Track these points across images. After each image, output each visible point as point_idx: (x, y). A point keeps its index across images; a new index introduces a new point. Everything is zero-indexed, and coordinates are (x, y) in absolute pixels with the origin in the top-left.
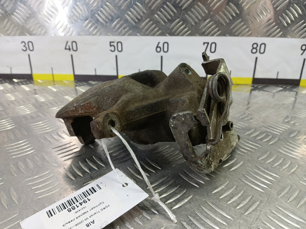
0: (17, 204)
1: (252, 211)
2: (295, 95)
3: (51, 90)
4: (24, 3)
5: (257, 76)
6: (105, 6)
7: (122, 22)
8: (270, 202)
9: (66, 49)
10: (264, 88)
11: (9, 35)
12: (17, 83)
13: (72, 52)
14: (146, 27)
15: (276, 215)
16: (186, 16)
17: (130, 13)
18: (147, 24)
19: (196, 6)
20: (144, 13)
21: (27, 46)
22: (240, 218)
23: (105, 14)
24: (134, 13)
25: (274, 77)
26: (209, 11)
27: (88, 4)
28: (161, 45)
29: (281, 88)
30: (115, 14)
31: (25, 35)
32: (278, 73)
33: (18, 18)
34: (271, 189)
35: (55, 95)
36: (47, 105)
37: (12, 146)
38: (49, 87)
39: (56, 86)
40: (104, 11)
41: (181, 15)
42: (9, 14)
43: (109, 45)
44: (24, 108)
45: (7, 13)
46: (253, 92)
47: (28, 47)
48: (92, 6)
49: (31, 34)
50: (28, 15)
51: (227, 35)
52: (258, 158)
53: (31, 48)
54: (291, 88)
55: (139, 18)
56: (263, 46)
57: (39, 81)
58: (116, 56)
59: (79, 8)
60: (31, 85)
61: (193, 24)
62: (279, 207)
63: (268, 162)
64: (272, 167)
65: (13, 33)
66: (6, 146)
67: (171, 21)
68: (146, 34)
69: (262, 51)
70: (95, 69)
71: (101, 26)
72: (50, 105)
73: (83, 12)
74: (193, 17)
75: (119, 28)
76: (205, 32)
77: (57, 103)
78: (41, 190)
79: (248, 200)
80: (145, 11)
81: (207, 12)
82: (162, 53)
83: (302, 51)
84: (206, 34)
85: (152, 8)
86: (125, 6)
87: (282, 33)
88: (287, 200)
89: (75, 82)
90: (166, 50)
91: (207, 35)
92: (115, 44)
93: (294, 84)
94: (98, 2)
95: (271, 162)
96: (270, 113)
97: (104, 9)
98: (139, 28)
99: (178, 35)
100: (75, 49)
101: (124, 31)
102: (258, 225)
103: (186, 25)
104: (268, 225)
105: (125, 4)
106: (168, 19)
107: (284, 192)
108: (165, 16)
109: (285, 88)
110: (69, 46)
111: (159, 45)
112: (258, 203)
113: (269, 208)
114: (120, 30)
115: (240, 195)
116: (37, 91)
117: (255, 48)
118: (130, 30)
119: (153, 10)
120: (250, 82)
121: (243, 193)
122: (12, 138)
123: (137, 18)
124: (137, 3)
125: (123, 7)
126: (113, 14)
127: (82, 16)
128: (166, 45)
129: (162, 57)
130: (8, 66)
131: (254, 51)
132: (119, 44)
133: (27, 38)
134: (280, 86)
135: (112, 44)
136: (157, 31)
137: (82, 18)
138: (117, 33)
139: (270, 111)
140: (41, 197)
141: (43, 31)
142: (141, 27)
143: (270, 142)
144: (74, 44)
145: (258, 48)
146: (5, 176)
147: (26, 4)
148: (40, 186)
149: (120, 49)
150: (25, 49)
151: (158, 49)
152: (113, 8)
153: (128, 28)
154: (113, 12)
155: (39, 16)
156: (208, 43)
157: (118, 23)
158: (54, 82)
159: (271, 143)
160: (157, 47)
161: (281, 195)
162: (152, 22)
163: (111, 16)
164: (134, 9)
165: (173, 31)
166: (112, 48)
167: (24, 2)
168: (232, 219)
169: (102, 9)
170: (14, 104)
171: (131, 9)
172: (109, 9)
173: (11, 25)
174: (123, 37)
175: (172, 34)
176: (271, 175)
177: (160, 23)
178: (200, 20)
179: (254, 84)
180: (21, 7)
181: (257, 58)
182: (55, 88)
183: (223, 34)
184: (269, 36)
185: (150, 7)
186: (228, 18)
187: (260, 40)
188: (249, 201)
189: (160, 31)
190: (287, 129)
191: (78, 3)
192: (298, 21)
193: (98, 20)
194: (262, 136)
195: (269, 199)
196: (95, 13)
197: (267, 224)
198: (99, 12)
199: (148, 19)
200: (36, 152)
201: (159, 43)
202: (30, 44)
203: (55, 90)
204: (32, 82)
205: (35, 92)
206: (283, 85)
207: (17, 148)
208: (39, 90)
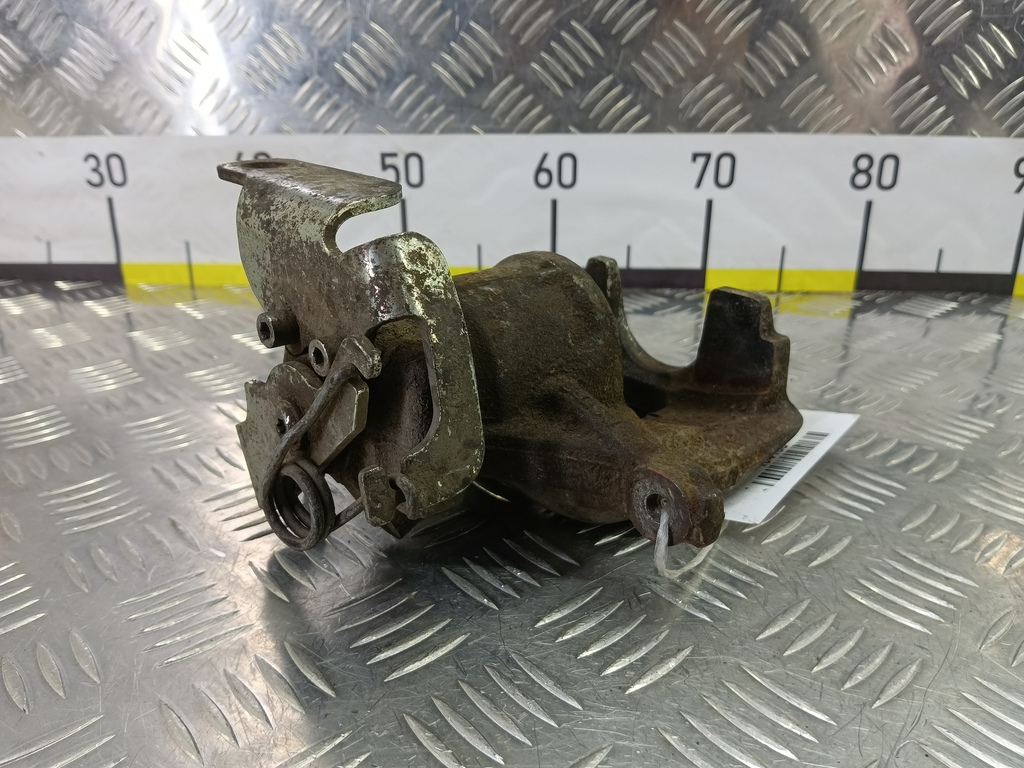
0: (95, 683)
1: (898, 696)
2: (998, 325)
3: (184, 313)
4: (94, 27)
5: (873, 264)
6: (364, 36)
7: (422, 88)
8: (954, 665)
10: (897, 304)
11: (42, 133)
12: (70, 293)
14: (501, 105)
15: (977, 706)
16: (634, 64)
17: (448, 58)
18: (506, 92)
19: (666, 34)
20: (494, 56)
21: (103, 169)
22: (858, 720)
23: (367, 61)
24: (462, 57)
25: (929, 267)
26: (711, 49)
27: (310, 29)
28: (551, 164)
29: (954, 305)
30: (399, 61)
31: (99, 133)
32: (941, 252)
33: (76, 77)
34: (952, 622)
35: (200, 329)
36: (177, 363)
37: (67, 494)
38: (179, 305)
39: (200, 302)
40: (362, 51)
41: (617, 61)
42: (45, 63)
43: (378, 166)
44: (96, 373)
45: (40, 61)
46: (860, 317)
47: (107, 172)
48: (322, 36)
49: (117, 129)
50: (108, 68)
51: (770, 128)
52: (900, 525)
53: (118, 178)
54: (985, 302)
55: (480, 73)
56: (890, 164)
57: (144, 286)
58: (403, 202)
59: (280, 41)
60: (114, 299)
61: (659, 91)
62: (985, 683)
63: (934, 537)
64: (947, 552)
65: (59, 126)
66: (46, 493)
67: (584, 83)
68: (503, 126)
69: (887, 180)
71: (352, 102)
72: (185, 362)
73: (294, 54)
74: (656, 67)
75: (411, 109)
76: (697, 118)
77: (211, 357)
78: (174, 636)
79: (878, 661)
80: (499, 52)
81: (703, 51)
82: (555, 190)
83: (1020, 180)
84: (699, 125)
85: (523, 42)
86: (433, 34)
87: (953, 122)
88: (1011, 659)
90: (567, 178)
91: (706, 129)
92: (399, 162)
93: (993, 289)
94: (344, 22)
95: (943, 536)
96: (926, 382)
97: (363, 44)
98: (479, 107)
99: (607, 129)
101: (428, 119)
102: (922, 740)
103: (636, 96)
104: (957, 739)
105: (433, 28)
106: (574, 76)
107: (998, 634)
108: (566, 68)
109: (967, 302)
112: (914, 668)
113: (951, 686)
114: (414, 115)
115: (851, 644)
117: (865, 171)
118: (447, 113)
119: (524, 48)
120: (849, 284)
121: (862, 638)
122: (66, 470)
123: (473, 75)
124: (473, 24)
125: (425, 39)
126: (392, 62)
127: (291, 69)
128: (567, 163)
129: (554, 203)
130: (38, 239)
131: (861, 179)
132: (414, 162)
133: (103, 144)
134: (948, 296)
135: (389, 161)
136: (540, 117)
137: (288, 75)
138: (407, 125)
139: (924, 377)
140: (178, 657)
141: (158, 121)
142: (485, 104)
143: (935, 473)
145: (874, 171)
146: (48, 591)
147: (103, 30)
148: (172, 623)
149: (415, 178)
150: (95, 179)
151: (543, 178)
152: (392, 41)
153: (441, 108)
154: (393, 53)
155: (147, 69)
156: (708, 156)
157: (408, 91)
158: (193, 291)
159: (937, 477)
160: (540, 169)
161: (989, 641)
162: (520, 88)
163: (385, 66)
164: (463, 44)
165: (592, 115)
166: (389, 175)
167: (97, 23)
168: (832, 723)
169: (355, 45)
170: (65, 360)
171: (453, 44)
172: (379, 44)
173: (51, 99)
174: (426, 138)
175: (589, 125)
176: (947, 579)
177: (548, 89)
178: (679, 80)
179: (863, 292)
180: (85, 40)
181: (869, 205)
182: (197, 308)
183: (757, 126)
184: (907, 131)
185: (517, 37)
186: (774, 71)
187: (879, 144)
188: (884, 664)
189: (549, 118)
190: (984, 431)
191: (276, 27)
192: (1004, 79)
193: (343, 82)
194: (904, 454)
195: (951, 657)
196: (335, 60)
197: (951, 735)
198: (346, 56)
199: (510, 78)
200: (148, 514)
201: (545, 156)
202: (115, 162)
203: (200, 316)
204: (120, 290)
205: (130, 323)
206: (958, 294)
207: (85, 500)
208: (145, 315)
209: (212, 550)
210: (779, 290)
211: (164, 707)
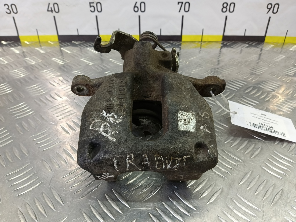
0: (27, 156)
2: (259, 51)
3: (38, 51)
5: (227, 34)
9: (48, 11)
10: (232, 45)
12: (6, 45)
13: (54, 14)
21: (10, 8)
25: (242, 34)
28: (138, 5)
29: (247, 45)
32: (245, 30)
34: (221, 137)
35: (42, 57)
36: (37, 68)
37: (14, 108)
38: (37, 49)
39: (43, 47)
43: (89, 6)
44: (17, 72)
46: (223, 49)
47: (12, 10)
52: (215, 112)
53: (15, 11)
54: (256, 44)
56: (232, 5)
57: (27, 43)
58: (96, 17)
60: (19, 47)
63: (222, 115)
66: (9, 108)
69: (231, 10)
70: (77, 30)
72: (40, 68)
77: (46, 66)
78: (44, 144)
82: (139, 13)
83: (268, 10)
88: (231, 145)
89: (60, 43)
90: (143, 9)
92: (95, 5)
93: (259, 40)
96: (233, 70)
100: (57, 10)
109: (251, 44)
110: (51, 8)
111: (137, 5)
116: (26, 54)
117: (225, 7)
120: (220, 39)
122: (13, 102)
128: (143, 5)
129: (139, 17)
131: (224, 10)
132: (99, 5)
134: (246, 42)
135: (92, 5)
139: (233, 69)
140: (46, 149)
144: (56, 6)
145: (228, 7)
146: (13, 134)
148: (43, 141)
149: (99, 9)
150: (9, 11)
151: (136, 9)
156: (182, 3)
158: (40, 43)
160: (135, 7)
166: (92, 9)
170: (8, 68)
179: (224, 41)
181: (226, 17)
182: (42, 49)
190: (244, 85)
200: (35, 113)
201: (136, 3)
202: (13, 6)
203: (42, 52)
204: (20, 44)
205: (24, 55)
206: (249, 42)
207: (19, 110)
208: (27, 52)
209: (51, 123)
210: (202, 41)
211: (43, 161)
